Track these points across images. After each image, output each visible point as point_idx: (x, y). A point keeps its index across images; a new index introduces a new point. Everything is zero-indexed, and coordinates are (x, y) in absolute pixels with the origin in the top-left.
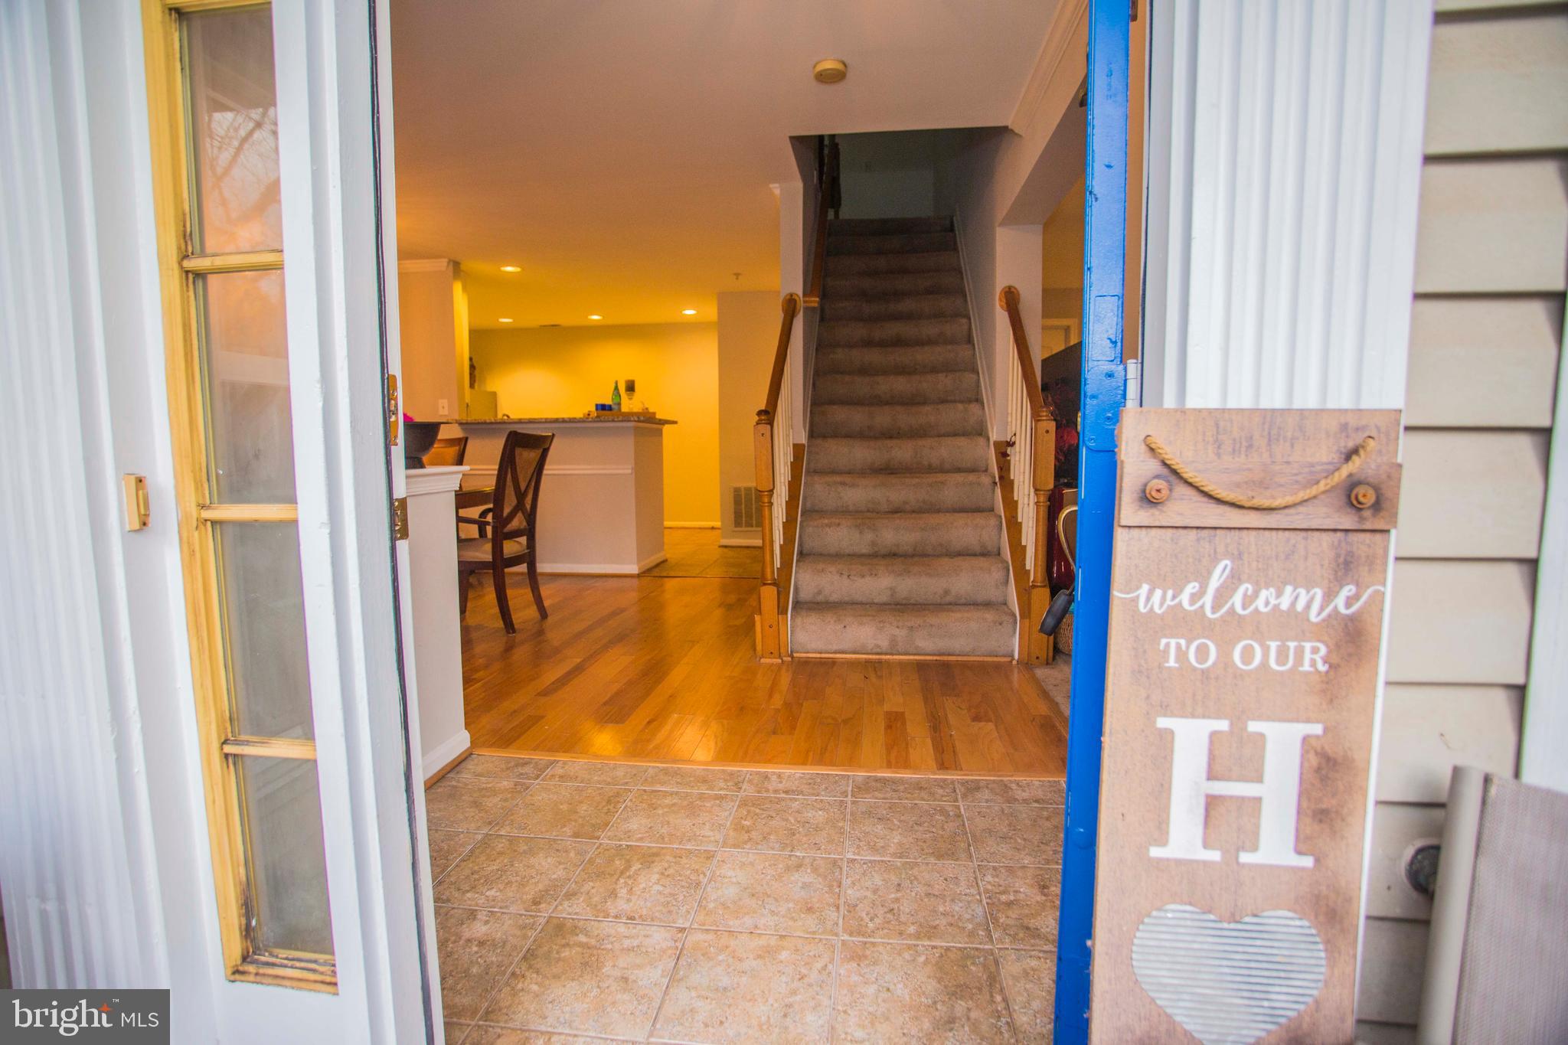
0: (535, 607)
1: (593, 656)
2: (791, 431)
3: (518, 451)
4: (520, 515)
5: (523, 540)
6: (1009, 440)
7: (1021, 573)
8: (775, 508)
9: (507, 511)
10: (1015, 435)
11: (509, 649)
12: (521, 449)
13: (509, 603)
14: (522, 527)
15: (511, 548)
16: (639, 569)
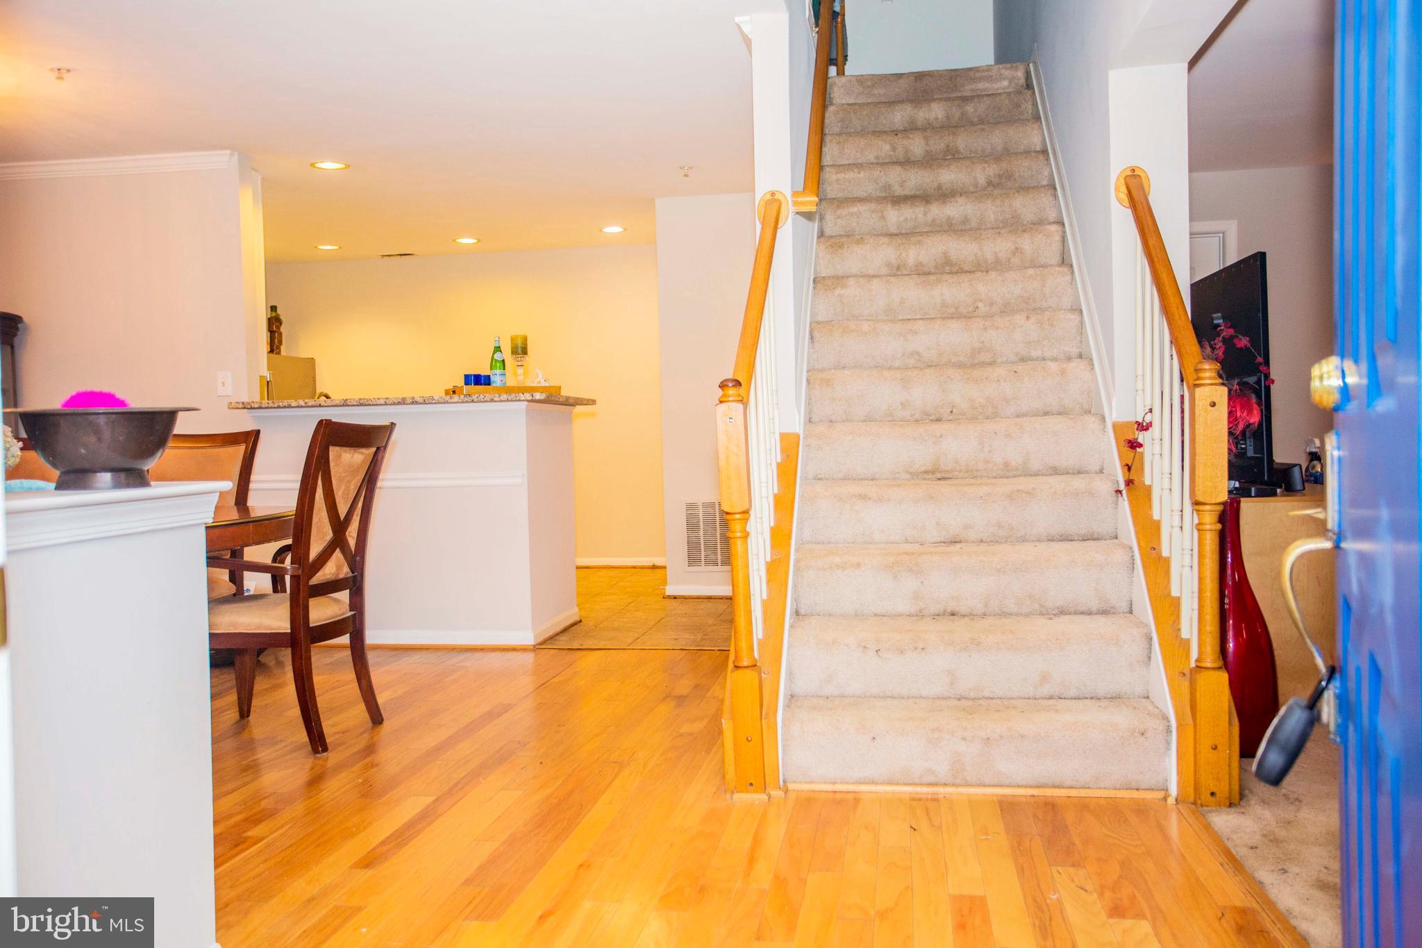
0: (362, 706)
1: (453, 793)
2: (776, 411)
3: (334, 451)
4: (338, 554)
5: (344, 595)
6: (1141, 421)
7: (1174, 645)
8: (752, 541)
9: (315, 550)
10: (1151, 411)
11: (315, 781)
12: (337, 448)
13: (317, 699)
14: (341, 576)
15: (322, 611)
16: (535, 637)
